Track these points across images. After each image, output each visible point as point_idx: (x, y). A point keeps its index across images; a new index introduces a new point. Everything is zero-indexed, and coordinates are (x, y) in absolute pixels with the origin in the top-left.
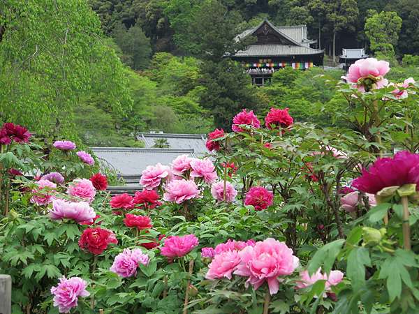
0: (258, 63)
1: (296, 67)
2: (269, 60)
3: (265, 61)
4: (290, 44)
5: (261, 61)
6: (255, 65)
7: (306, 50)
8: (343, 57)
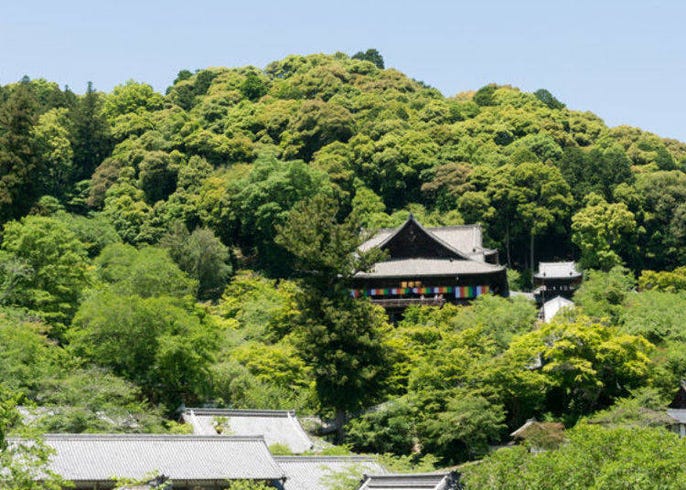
0: (399, 287)
1: (462, 292)
2: (418, 283)
3: (411, 284)
4: (452, 255)
5: (404, 284)
6: (394, 292)
7: (478, 265)
8: (540, 275)
